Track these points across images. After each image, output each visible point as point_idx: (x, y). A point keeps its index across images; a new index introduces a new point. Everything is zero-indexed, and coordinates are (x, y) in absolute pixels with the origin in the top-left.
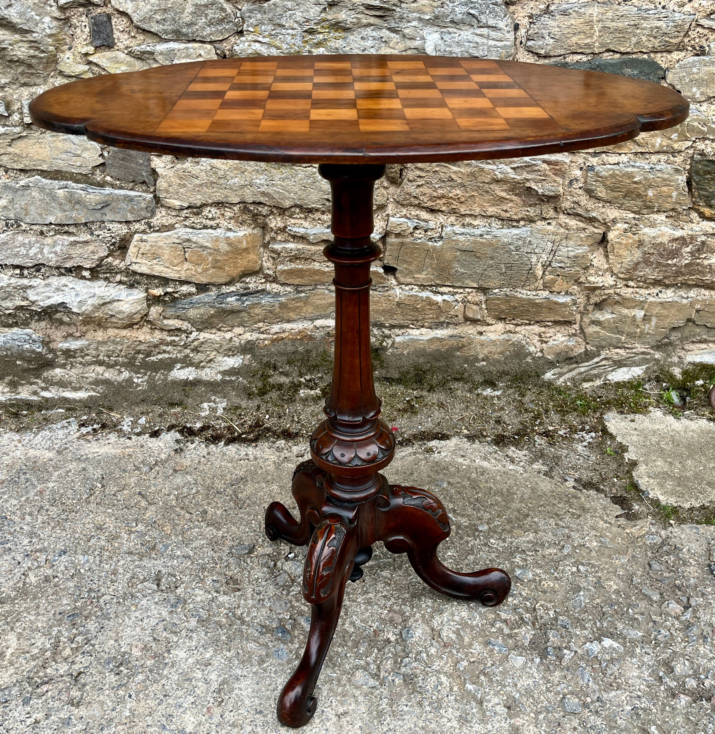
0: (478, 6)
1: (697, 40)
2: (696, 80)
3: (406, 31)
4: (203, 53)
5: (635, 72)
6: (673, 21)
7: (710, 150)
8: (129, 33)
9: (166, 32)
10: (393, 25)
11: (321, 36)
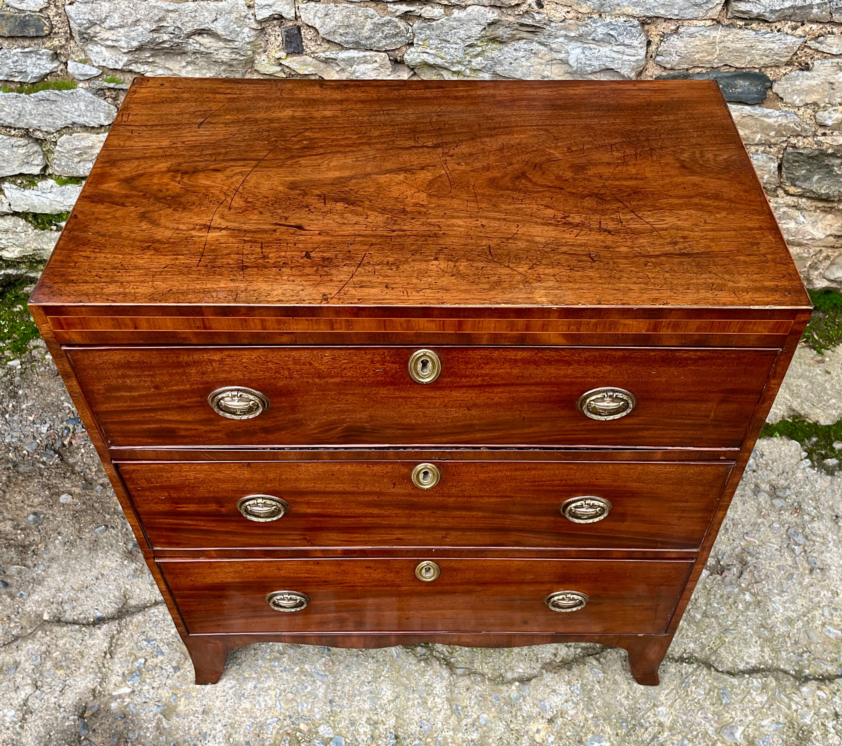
0: (617, 27)
1: (803, 58)
2: (798, 90)
3: (553, 46)
4: (378, 60)
5: (747, 83)
6: (785, 44)
7: (801, 144)
8: (316, 41)
9: (347, 42)
10: (543, 40)
11: (480, 49)
